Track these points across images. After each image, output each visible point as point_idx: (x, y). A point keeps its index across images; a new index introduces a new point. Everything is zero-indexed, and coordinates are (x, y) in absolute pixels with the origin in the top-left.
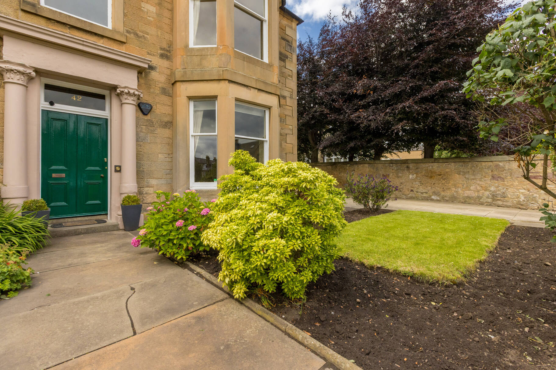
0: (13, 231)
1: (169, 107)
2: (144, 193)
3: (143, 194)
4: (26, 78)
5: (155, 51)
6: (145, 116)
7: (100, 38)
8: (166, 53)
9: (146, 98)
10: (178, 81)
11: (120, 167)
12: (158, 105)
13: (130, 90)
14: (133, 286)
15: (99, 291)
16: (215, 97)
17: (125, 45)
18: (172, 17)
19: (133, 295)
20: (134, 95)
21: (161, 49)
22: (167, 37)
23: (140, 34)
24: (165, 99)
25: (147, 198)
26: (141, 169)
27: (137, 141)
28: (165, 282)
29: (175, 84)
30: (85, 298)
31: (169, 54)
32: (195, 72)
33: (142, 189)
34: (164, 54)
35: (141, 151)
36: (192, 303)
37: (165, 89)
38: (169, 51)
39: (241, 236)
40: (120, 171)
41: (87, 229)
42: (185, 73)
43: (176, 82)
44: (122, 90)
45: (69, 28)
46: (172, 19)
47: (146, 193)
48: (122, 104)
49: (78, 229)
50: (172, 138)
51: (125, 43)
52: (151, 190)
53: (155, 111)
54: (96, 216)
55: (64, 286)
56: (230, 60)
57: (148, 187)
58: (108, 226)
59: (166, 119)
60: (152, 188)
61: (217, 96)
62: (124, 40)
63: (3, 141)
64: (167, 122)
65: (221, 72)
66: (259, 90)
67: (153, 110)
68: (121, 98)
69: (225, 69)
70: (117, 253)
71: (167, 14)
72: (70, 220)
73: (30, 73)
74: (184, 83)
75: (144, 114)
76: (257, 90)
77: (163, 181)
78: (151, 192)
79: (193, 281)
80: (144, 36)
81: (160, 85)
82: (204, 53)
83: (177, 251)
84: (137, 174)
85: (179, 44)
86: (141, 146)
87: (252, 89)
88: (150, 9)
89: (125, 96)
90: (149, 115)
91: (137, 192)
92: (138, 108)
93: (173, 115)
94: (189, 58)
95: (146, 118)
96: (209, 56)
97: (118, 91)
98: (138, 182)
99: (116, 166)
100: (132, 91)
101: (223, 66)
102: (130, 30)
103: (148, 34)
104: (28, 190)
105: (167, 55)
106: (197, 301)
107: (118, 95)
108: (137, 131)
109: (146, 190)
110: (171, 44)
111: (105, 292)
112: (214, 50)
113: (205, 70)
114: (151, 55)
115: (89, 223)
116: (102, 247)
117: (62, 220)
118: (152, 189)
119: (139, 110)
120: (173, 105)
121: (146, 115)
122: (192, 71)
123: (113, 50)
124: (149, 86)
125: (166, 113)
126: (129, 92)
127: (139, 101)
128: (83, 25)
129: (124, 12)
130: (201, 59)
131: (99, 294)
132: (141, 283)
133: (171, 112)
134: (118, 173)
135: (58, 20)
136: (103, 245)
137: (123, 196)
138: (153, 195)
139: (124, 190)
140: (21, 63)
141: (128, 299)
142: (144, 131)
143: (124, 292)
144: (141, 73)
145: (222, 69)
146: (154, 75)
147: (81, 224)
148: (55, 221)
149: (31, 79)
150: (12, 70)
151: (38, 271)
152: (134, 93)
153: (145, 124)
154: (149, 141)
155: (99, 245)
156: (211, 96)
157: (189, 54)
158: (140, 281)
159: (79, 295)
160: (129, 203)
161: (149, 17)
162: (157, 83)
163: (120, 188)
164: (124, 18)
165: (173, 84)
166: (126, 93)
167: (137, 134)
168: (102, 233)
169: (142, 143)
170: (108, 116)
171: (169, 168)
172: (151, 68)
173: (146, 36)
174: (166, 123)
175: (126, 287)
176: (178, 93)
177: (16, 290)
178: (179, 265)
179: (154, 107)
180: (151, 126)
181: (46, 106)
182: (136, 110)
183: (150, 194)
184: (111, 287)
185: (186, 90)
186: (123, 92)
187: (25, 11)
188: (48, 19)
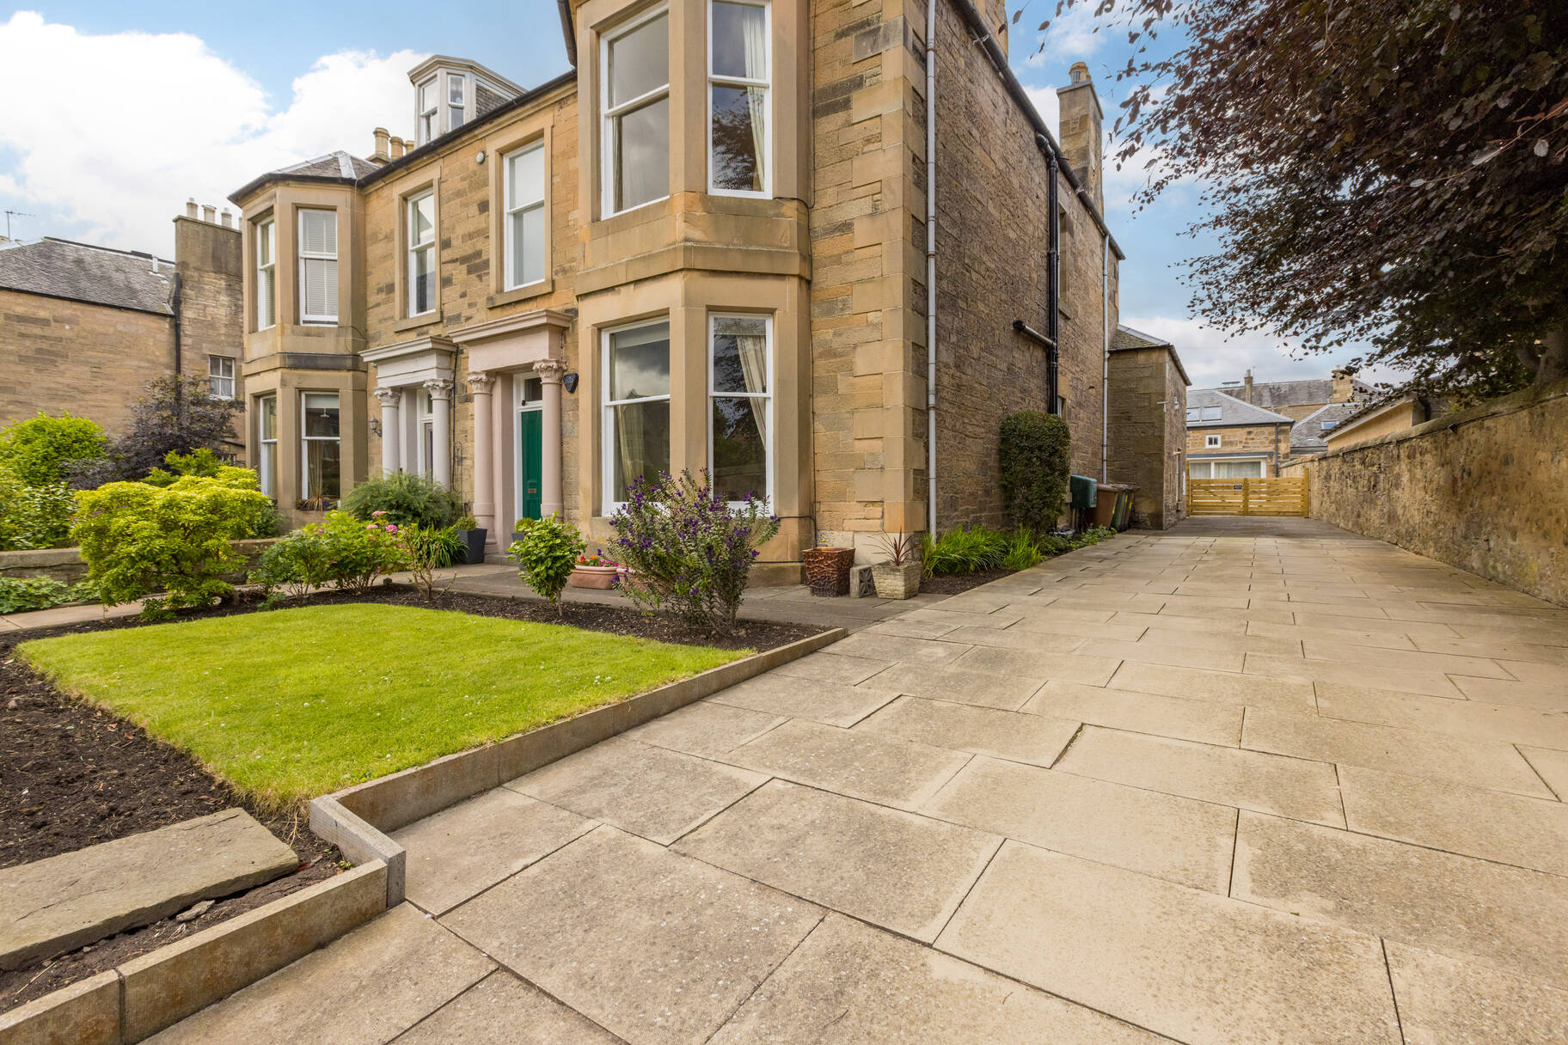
6: (572, 395)
9: (573, 365)
17: (551, 296)
23: (568, 266)
26: (569, 480)
33: (570, 511)
35: (568, 452)
51: (550, 293)
62: (552, 290)
66: (637, 282)
75: (571, 391)
86: (568, 443)
90: (576, 391)
95: (573, 398)
109: (573, 513)
121: (573, 392)
124: (576, 345)
142: (571, 419)
153: (572, 408)
154: (576, 434)
161: (576, 230)
164: (552, 255)
169: (568, 439)
180: (578, 410)
187: (491, 309)
188: (502, 306)
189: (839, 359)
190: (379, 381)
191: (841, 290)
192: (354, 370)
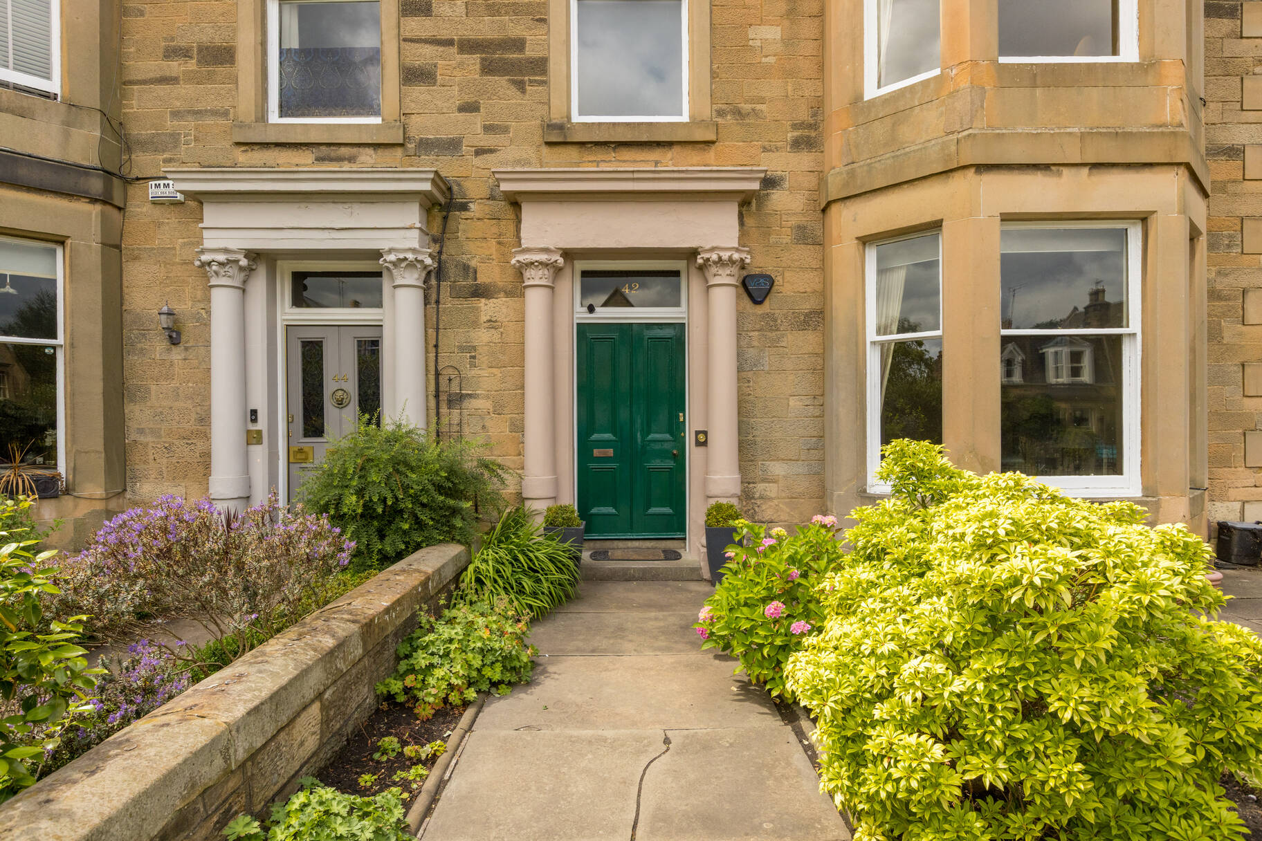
0: (525, 565)
1: (815, 273)
2: (757, 495)
3: (753, 498)
4: (552, 271)
5: (780, 139)
6: (758, 307)
7: (667, 149)
8: (806, 132)
9: (761, 263)
10: (835, 201)
11: (705, 433)
12: (787, 274)
13: (722, 254)
14: (669, 734)
15: (615, 727)
16: (937, 225)
17: (713, 147)
18: (823, 33)
19: (663, 756)
20: (732, 261)
21: (795, 127)
22: (809, 90)
23: (747, 107)
24: (805, 254)
25: (764, 507)
26: (750, 437)
27: (740, 369)
28: (731, 745)
29: (828, 211)
30: (588, 733)
31: (813, 134)
32: (877, 165)
33: (751, 485)
34: (801, 137)
35: (750, 395)
36: (761, 824)
37: (805, 228)
38: (813, 126)
39: (835, 702)
40: (705, 444)
41: (644, 570)
42: (852, 174)
43: (829, 204)
44: (706, 256)
45: (614, 149)
46: (821, 38)
47: (761, 497)
48: (709, 287)
49: (629, 569)
50: (824, 353)
52: (771, 490)
53: (781, 289)
54: (664, 542)
55: (570, 696)
56: (982, 102)
57: (764, 480)
58: (682, 569)
59: (806, 307)
60: (775, 485)
61: (942, 221)
62: (712, 137)
63: (523, 394)
64: (811, 313)
65: (953, 148)
66: (1096, 166)
67: (775, 288)
68: (707, 274)
69: (966, 133)
70: (676, 642)
71: (808, 28)
72: (621, 544)
73: (556, 261)
74: (848, 203)
75: (757, 302)
76: (1086, 171)
77: (800, 468)
78: (773, 495)
79: (789, 764)
80: (753, 110)
81: (793, 221)
82: (901, 105)
83: (771, 674)
84: (739, 451)
85: (837, 100)
86: (749, 381)
87: (1065, 171)
88: (768, 34)
89: (714, 270)
90: (767, 302)
91: (739, 494)
92: (742, 290)
93: (824, 294)
94: (861, 131)
95: (760, 310)
96: (917, 110)
97: (700, 261)
98: (742, 469)
99: (697, 433)
100: (725, 255)
101: (958, 127)
102: (724, 107)
103: (762, 101)
104: (556, 483)
105: (808, 137)
106: (772, 821)
107: (702, 268)
108: (739, 346)
109: (760, 488)
110: (818, 107)
111: (623, 732)
112: (932, 85)
113: (905, 154)
114: (770, 151)
115: (650, 557)
116: (656, 619)
117: (608, 544)
118: (773, 486)
119: (745, 296)
120: (823, 268)
121: (760, 303)
122: (869, 165)
123: (687, 171)
124: (766, 231)
125: (808, 290)
126: (720, 258)
127: (745, 273)
128: (636, 134)
129: (711, 69)
130: (894, 125)
131: (610, 733)
132: (686, 732)
133: (821, 286)
134: (701, 449)
135: (597, 139)
136: (660, 614)
137: (713, 502)
138: (776, 502)
139: (714, 489)
140: (542, 246)
141: (652, 761)
142: (755, 343)
143: (649, 744)
144: (749, 203)
145: (955, 137)
146: (779, 199)
147: (637, 557)
148: (598, 545)
149: (558, 271)
150: (532, 263)
151: (548, 652)
152: (730, 257)
153: (758, 327)
154: (767, 368)
155: (653, 614)
156: (921, 225)
157: (861, 120)
158: (687, 726)
159: (584, 722)
160: (718, 522)
161: (766, 56)
162: (784, 218)
163: (705, 482)
164: (711, 84)
165: (824, 211)
166: (715, 263)
167: (740, 355)
168: (671, 583)
169: (750, 374)
170: (684, 318)
171: (815, 434)
172: (770, 183)
173: (759, 107)
174: (806, 315)
175: (657, 732)
176: (835, 233)
177: (510, 684)
178: (779, 710)
179: (779, 281)
180: (771, 330)
181: (582, 315)
182: (738, 297)
183: (771, 499)
184: (634, 724)
185: (855, 220)
186: (708, 260)
187: (550, 144)
188: (582, 144)
189: (1223, 303)
190: (206, 234)
191: (1227, 223)
192: (105, 202)
